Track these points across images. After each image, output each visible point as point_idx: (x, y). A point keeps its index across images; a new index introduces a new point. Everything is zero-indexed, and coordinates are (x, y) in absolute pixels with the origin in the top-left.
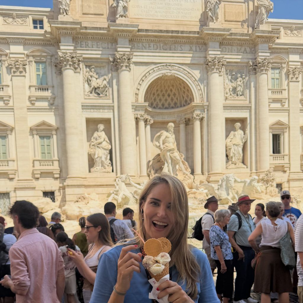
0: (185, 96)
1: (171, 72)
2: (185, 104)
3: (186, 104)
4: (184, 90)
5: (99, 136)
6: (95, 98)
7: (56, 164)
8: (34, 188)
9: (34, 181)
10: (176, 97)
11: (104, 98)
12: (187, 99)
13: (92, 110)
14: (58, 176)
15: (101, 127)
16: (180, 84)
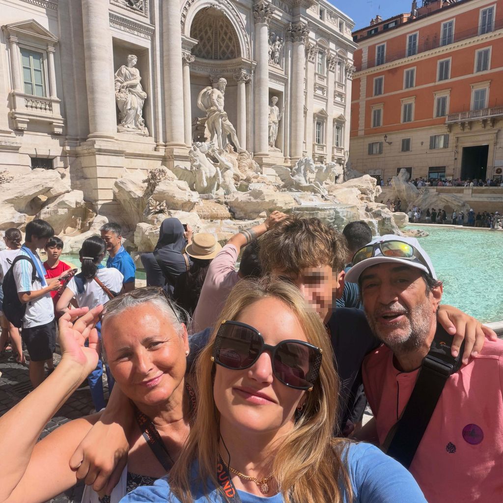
0: (223, 46)
1: (220, 5)
2: (222, 56)
3: (224, 56)
4: (224, 37)
5: (132, 73)
6: (125, 7)
7: (56, 107)
8: (15, 149)
9: (13, 134)
10: (210, 43)
11: (138, 12)
12: (226, 50)
13: (122, 28)
14: (59, 130)
15: (134, 59)
16: (222, 27)
